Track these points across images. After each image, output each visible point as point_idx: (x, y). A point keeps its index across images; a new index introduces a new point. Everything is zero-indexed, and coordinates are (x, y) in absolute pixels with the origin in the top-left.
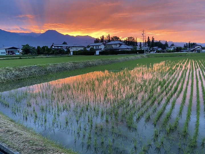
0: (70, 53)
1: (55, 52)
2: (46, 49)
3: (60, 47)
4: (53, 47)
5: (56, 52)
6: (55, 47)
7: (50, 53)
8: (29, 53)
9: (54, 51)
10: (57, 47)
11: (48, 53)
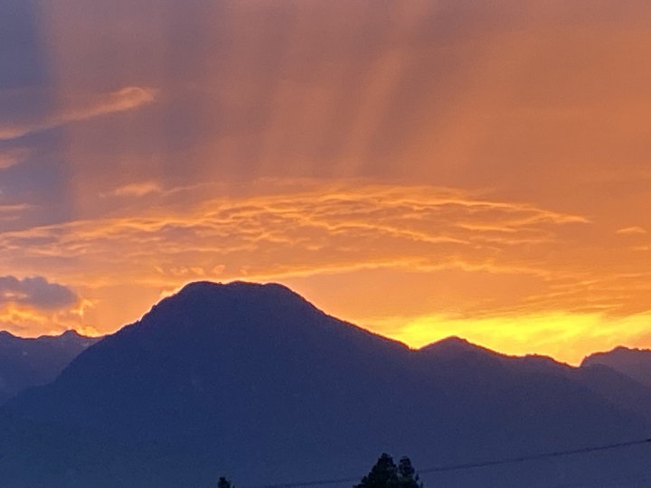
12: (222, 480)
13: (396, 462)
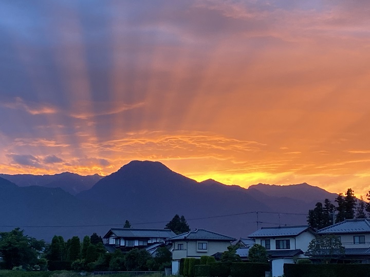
0: (171, 267)
1: (114, 260)
2: (81, 250)
3: (139, 239)
4: (112, 241)
5: (118, 261)
6: (118, 238)
7: (96, 263)
8: (18, 265)
9: (108, 258)
10: (126, 239)
11: (86, 263)
12: (127, 221)
13: (180, 217)
